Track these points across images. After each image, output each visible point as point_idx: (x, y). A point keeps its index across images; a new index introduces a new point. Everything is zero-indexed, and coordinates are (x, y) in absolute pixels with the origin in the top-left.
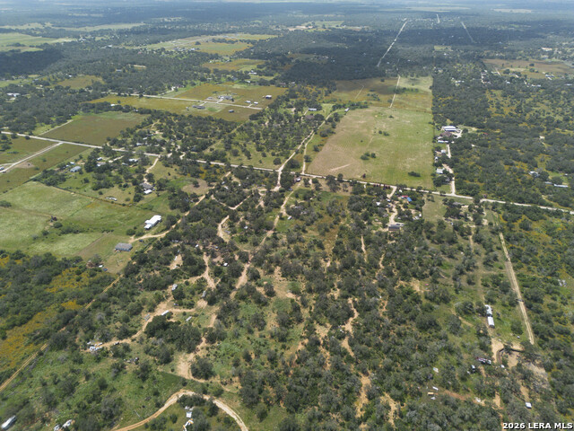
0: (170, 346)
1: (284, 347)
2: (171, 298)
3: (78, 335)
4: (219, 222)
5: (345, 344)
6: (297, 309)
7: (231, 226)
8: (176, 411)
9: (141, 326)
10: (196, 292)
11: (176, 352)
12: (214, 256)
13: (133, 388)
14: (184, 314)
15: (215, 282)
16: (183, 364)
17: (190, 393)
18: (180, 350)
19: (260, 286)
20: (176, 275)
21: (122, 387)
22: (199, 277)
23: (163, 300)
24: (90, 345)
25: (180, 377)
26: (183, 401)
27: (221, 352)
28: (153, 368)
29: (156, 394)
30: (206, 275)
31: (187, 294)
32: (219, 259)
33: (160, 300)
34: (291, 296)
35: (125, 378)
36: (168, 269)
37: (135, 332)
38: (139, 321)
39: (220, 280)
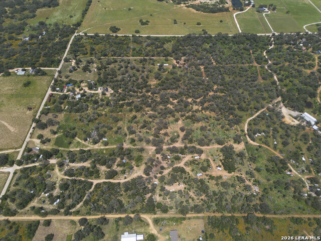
0: (235, 157)
1: (210, 117)
2: (207, 173)
3: (255, 204)
4: (119, 184)
5: (198, 100)
6: (188, 118)
7: (123, 172)
8: (258, 140)
9: (232, 177)
10: (197, 162)
11: (236, 153)
12: (163, 168)
13: (260, 159)
14: (214, 160)
15: (184, 157)
16: (239, 148)
17: (249, 139)
18: (234, 152)
19: (178, 136)
20: (188, 181)
21: (263, 164)
22: (185, 167)
23: (210, 176)
24: (256, 192)
25: (245, 146)
26: (253, 140)
27: (226, 137)
28: (248, 157)
29: (257, 150)
30: (181, 164)
31: (200, 166)
32: (164, 164)
33: (211, 178)
34: (180, 122)
35: (259, 165)
36: (185, 188)
37: (237, 176)
38: (230, 179)
39: (183, 156)
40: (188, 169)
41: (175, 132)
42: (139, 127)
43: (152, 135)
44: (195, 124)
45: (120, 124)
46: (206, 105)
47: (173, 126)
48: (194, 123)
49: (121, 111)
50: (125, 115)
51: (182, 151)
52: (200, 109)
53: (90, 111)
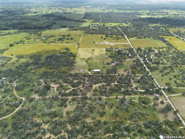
4: (104, 83)
11: (39, 93)
13: (28, 90)
14: (54, 90)
15: (70, 92)
20: (71, 83)
24: (42, 79)
28: (33, 91)
30: (73, 89)
31: (63, 88)
33: (60, 84)
35: (31, 88)
40: (70, 87)
41: (71, 105)
42: (97, 109)
43: (87, 103)
44: (54, 110)
45: (112, 111)
46: (35, 129)
47: (72, 110)
48: (55, 112)
49: (114, 122)
50: (109, 119)
51: (70, 94)
52: (43, 124)
53: (141, 123)
